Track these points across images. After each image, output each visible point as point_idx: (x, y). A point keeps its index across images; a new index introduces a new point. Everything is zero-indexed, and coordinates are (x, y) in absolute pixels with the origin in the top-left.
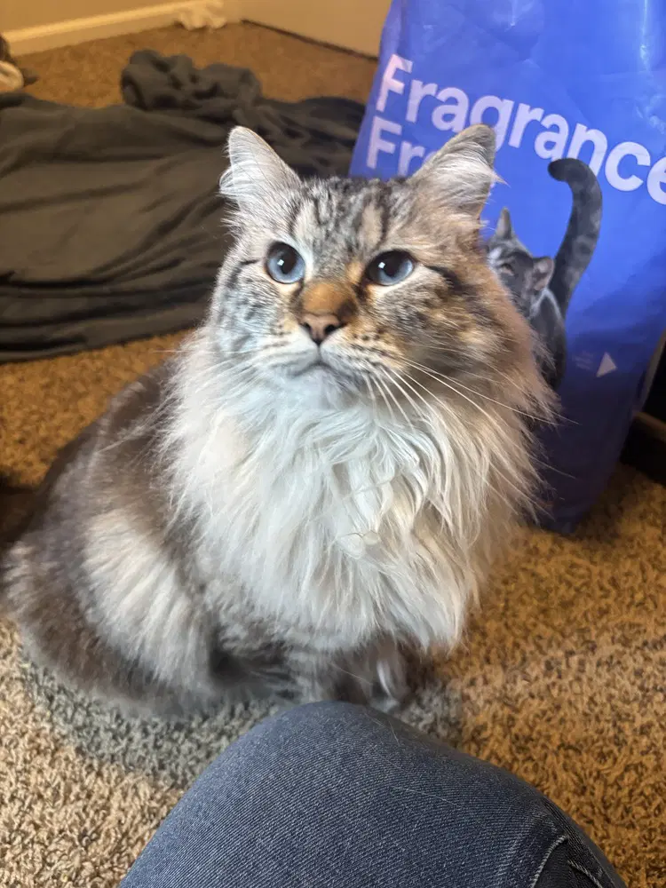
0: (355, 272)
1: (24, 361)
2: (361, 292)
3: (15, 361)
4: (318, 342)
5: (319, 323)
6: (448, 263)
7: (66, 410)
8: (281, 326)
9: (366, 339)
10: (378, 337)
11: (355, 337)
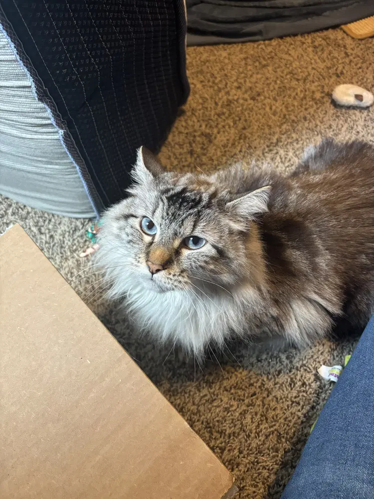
0: (177, 243)
1: (229, 43)
2: (177, 252)
3: (224, 43)
4: (153, 274)
5: (155, 268)
6: (220, 245)
7: (258, 73)
8: (139, 258)
9: (174, 275)
10: (180, 275)
11: (170, 274)
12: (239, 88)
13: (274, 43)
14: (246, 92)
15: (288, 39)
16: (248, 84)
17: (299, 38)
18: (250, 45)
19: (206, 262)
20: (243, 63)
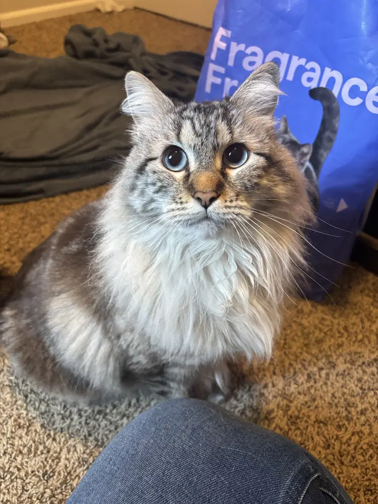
2: (224, 175)
4: (206, 207)
5: (206, 197)
7: (34, 232)
8: (180, 198)
9: (231, 201)
10: (237, 199)
11: (226, 201)
12: (9, 250)
13: (57, 199)
14: (15, 254)
15: (73, 195)
16: (20, 245)
17: (85, 192)
18: (32, 204)
19: (259, 177)
20: (20, 222)
